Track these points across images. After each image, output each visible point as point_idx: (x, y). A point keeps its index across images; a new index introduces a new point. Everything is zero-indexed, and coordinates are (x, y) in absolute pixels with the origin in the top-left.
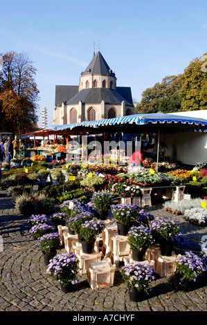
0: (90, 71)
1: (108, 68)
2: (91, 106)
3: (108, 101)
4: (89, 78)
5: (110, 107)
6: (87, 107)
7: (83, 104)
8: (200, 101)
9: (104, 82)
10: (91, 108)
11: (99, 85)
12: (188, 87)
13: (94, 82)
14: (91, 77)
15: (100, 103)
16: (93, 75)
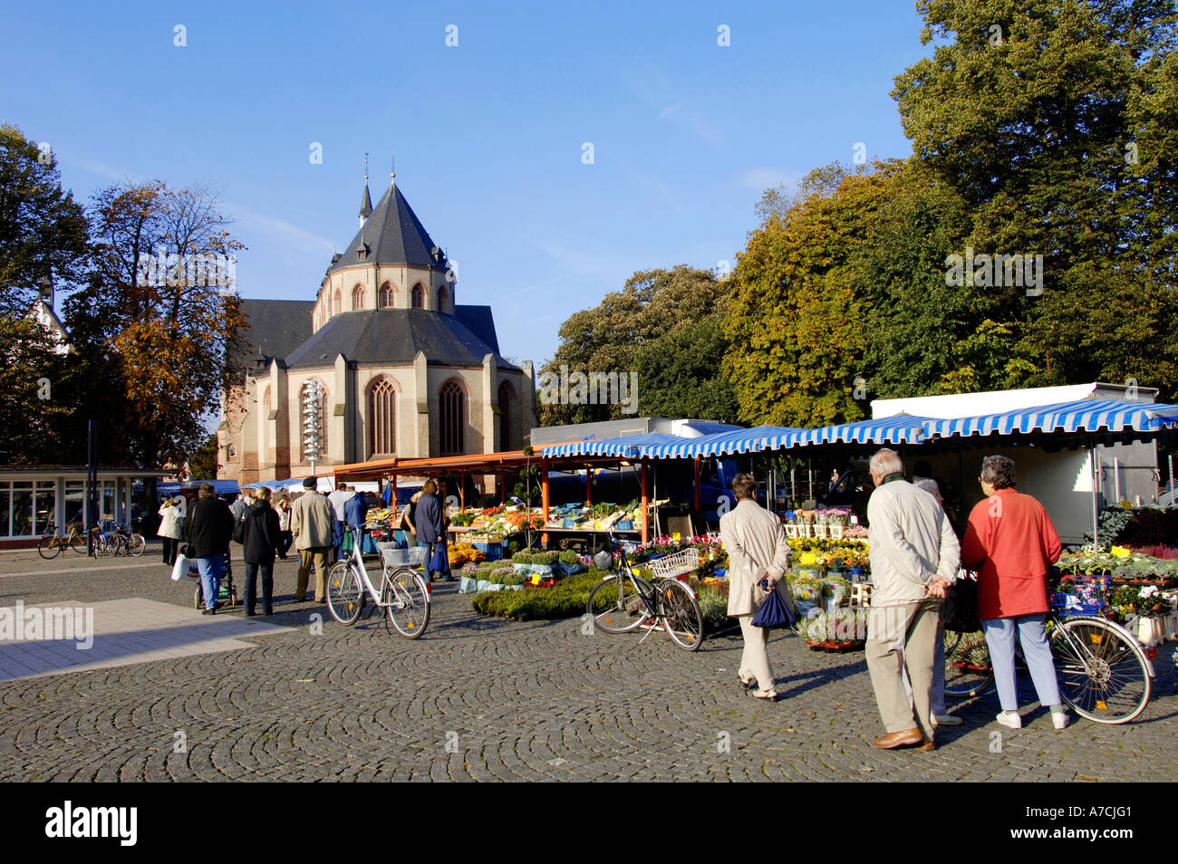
0: (368, 252)
1: (428, 243)
2: (377, 371)
3: (439, 356)
4: (364, 274)
5: (444, 374)
6: (364, 376)
7: (351, 367)
8: (798, 353)
9: (416, 291)
10: (379, 378)
11: (401, 301)
12: (753, 307)
13: (384, 290)
14: (372, 270)
15: (408, 361)
16: (378, 265)
